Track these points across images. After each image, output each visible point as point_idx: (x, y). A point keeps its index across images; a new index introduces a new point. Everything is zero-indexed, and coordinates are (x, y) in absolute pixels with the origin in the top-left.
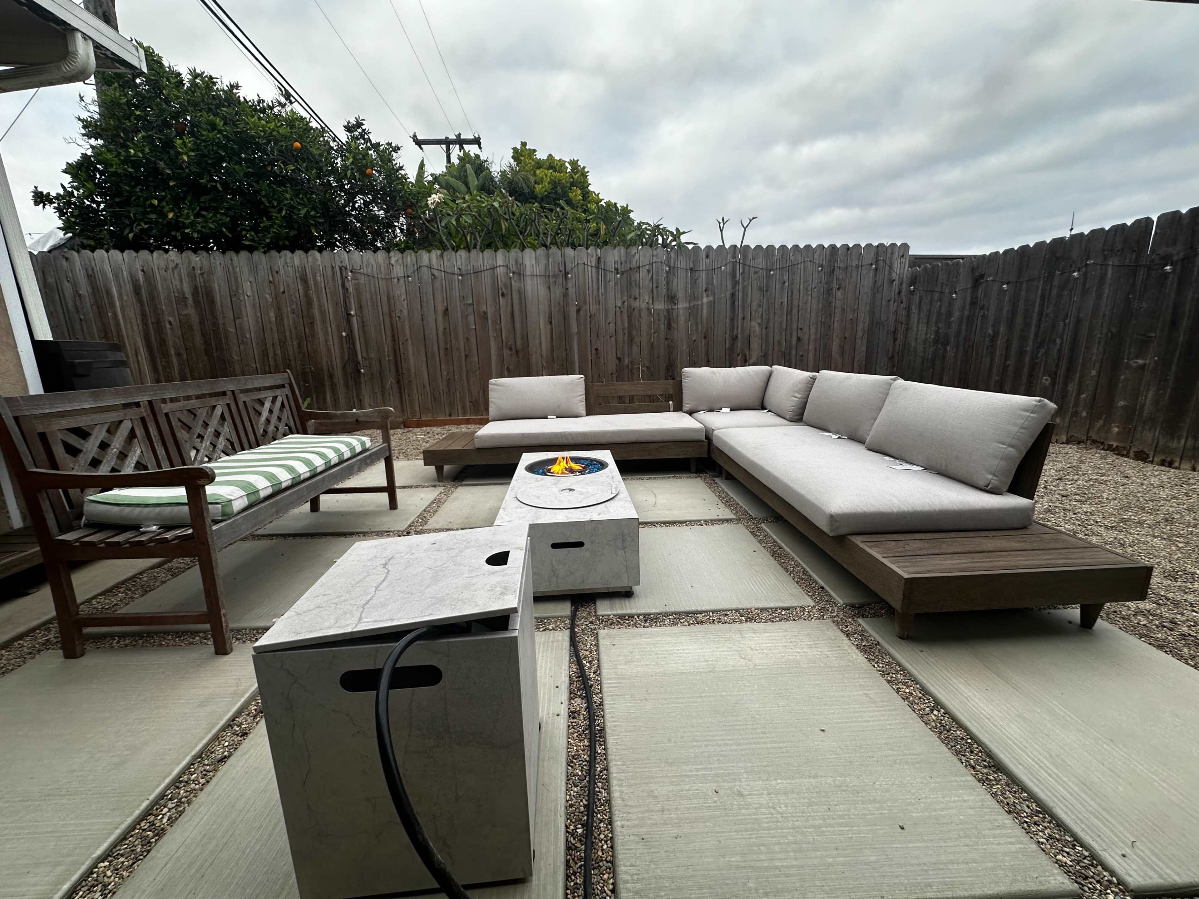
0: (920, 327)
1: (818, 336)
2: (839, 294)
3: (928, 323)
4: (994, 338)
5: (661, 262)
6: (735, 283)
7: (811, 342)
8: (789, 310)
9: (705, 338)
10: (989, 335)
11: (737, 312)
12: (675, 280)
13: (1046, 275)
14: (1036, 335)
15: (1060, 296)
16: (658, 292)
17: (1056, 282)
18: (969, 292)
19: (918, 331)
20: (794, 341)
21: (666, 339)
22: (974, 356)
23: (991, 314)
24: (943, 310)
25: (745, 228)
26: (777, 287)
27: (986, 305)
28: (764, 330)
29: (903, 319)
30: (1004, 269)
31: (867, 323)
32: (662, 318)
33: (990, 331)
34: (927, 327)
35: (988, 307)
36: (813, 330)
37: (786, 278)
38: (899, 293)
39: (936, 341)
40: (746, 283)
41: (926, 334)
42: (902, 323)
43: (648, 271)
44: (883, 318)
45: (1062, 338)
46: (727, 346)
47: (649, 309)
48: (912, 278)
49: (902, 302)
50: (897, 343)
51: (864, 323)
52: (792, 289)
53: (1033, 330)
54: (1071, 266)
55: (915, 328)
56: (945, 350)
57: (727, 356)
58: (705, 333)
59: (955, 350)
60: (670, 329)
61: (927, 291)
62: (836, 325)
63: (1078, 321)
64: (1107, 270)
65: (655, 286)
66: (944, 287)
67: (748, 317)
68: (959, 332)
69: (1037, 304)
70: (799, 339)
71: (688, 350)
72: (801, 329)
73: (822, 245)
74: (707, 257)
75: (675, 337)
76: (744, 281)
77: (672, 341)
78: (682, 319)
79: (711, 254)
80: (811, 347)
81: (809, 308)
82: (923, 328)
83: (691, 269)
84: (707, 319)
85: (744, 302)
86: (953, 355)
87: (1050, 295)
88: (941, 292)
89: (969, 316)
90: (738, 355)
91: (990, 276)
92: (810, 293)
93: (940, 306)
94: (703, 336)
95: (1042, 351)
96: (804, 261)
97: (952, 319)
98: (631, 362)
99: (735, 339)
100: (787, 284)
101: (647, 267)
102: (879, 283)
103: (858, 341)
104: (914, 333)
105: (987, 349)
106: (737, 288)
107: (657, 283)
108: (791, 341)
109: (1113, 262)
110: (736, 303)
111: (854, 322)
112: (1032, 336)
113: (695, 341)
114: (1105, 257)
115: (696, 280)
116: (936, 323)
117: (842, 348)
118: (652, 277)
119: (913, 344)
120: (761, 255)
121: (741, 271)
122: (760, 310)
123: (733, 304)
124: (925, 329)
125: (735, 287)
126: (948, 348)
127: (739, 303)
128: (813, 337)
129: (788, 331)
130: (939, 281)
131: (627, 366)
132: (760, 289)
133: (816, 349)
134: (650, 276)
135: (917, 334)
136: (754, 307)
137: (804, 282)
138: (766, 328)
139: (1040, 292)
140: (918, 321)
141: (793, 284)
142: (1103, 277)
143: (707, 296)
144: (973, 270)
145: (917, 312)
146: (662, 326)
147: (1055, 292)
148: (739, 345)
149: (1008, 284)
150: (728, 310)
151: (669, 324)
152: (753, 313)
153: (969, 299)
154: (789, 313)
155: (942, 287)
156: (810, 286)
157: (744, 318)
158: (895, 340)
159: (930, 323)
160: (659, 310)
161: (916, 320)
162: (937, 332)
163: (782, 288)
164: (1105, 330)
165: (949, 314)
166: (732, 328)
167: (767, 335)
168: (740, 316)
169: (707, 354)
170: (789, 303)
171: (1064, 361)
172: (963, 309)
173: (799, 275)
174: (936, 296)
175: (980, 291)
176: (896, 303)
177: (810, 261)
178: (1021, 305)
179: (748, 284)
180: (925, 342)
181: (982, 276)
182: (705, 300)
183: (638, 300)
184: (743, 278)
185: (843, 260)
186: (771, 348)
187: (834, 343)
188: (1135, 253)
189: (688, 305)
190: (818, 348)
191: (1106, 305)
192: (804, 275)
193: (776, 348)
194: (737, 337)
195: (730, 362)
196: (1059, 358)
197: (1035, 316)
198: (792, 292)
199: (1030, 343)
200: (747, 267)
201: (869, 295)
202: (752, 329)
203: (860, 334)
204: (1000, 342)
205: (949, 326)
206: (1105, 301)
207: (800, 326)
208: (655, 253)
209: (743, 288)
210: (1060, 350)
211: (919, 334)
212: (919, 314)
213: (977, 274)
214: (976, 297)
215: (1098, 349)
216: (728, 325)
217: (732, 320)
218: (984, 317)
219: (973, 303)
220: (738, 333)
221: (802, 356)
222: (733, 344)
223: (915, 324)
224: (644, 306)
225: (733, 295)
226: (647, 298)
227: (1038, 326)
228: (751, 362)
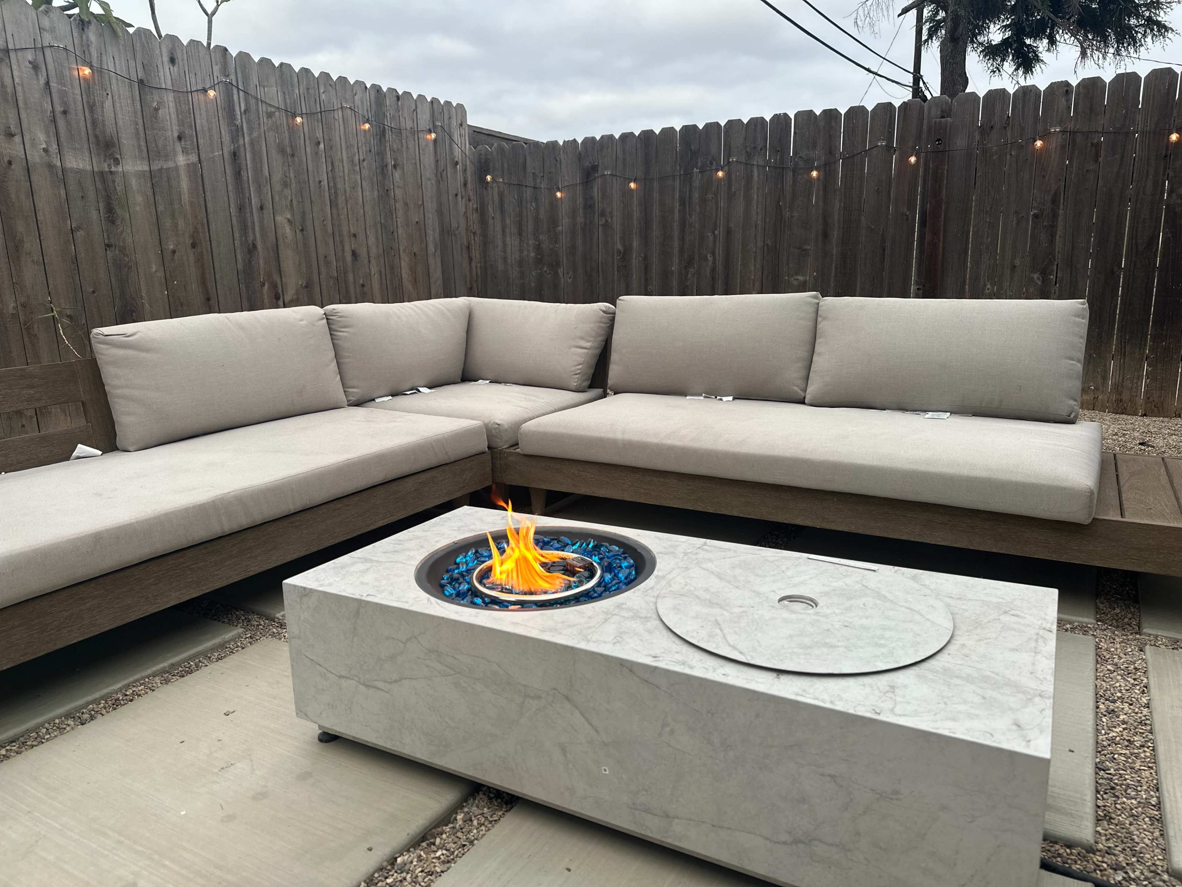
0: (508, 239)
1: (381, 250)
2: (397, 175)
3: (520, 234)
4: (625, 255)
5: (65, 49)
6: (236, 132)
7: (373, 261)
8: (333, 197)
9: (194, 246)
10: (619, 252)
11: (247, 195)
12: (108, 104)
13: (682, 172)
14: (682, 250)
15: (703, 201)
16: (68, 124)
17: (696, 183)
18: (579, 188)
19: (505, 245)
20: (349, 257)
21: (108, 246)
22: (601, 282)
23: (617, 222)
24: (542, 215)
25: (210, 17)
26: (308, 150)
27: (608, 210)
28: (299, 234)
29: (476, 227)
30: (624, 160)
31: (438, 231)
32: (91, 195)
33: (619, 246)
34: (521, 240)
35: (611, 212)
36: (372, 240)
37: (319, 134)
38: (465, 185)
39: (539, 261)
40: (255, 134)
41: (521, 251)
42: (474, 233)
43: (35, 67)
44: (454, 225)
45: (713, 254)
46: (240, 266)
47: (50, 166)
48: (480, 162)
49: (469, 200)
50: (473, 265)
51: (434, 230)
52: (330, 156)
53: (676, 244)
54: (711, 163)
55: (499, 243)
56: (556, 273)
57: (243, 286)
58: (192, 237)
59: (571, 273)
60: (113, 222)
61: (510, 184)
62: (400, 231)
63: (729, 232)
64: (752, 171)
65: (59, 109)
66: (538, 181)
67: (269, 205)
68: (573, 248)
69: (676, 211)
70: (354, 254)
71: (161, 274)
72: (355, 235)
73: (363, 83)
74: (172, 61)
75: (129, 240)
76: (251, 129)
77: (123, 250)
78: (139, 199)
79: (179, 55)
80: (374, 270)
81: (361, 198)
82: (512, 242)
83: (141, 82)
84: (191, 204)
85: (258, 170)
86: (570, 281)
87: (690, 198)
88: (535, 188)
89: (586, 224)
90: (263, 285)
91: (606, 169)
92: (357, 168)
93: (537, 209)
94: (189, 242)
95: (692, 270)
96: (342, 108)
97: (560, 228)
98: (24, 306)
99: (252, 249)
100: (322, 146)
101: (30, 56)
102: (442, 163)
103: (431, 260)
104: (500, 248)
105: (618, 271)
106: (241, 142)
107: (65, 103)
108: (344, 257)
109: (757, 162)
110: (244, 173)
111: (421, 227)
112: (676, 251)
113: (174, 252)
114: (749, 155)
115: (157, 110)
116: (534, 234)
117: (413, 270)
118: (47, 83)
119: (500, 267)
120: (272, 80)
121: (243, 109)
122: (287, 192)
123: (238, 174)
124: (517, 243)
125: (238, 141)
126: (560, 271)
127: (249, 174)
128: (374, 251)
129: (337, 238)
130: (529, 170)
131: (15, 316)
132: (282, 151)
133: (380, 272)
134: (42, 81)
135: (505, 252)
136: (277, 187)
137: (347, 147)
138: (302, 230)
139: (677, 196)
140: (504, 231)
141: (331, 148)
142: (749, 179)
143: (185, 151)
144: (580, 157)
145: (498, 215)
146: (94, 214)
147: (696, 195)
148: (261, 262)
149: (635, 181)
150: (230, 188)
151: (110, 210)
152: (277, 198)
153: (580, 201)
154: (333, 204)
155: (535, 179)
156: (357, 157)
157: (262, 208)
158: (470, 259)
159: (524, 234)
160: (79, 172)
161: (498, 228)
162: (538, 248)
163: (317, 153)
164: (760, 244)
165: (554, 221)
166: (244, 228)
167: (306, 245)
168: (255, 201)
169: (203, 281)
170: (332, 184)
171: (720, 282)
172: (573, 214)
173: (337, 131)
174: (528, 193)
175: (596, 189)
176: (464, 200)
177: (350, 108)
178: (656, 212)
179: (260, 135)
180: (521, 263)
181: (595, 168)
182: (181, 160)
183: (18, 139)
184: (249, 122)
185: (394, 117)
186: (315, 271)
187: (403, 263)
188: (779, 153)
189: (146, 168)
190: (383, 270)
191: (757, 214)
192: (345, 132)
193: (323, 270)
194: (254, 246)
195: (249, 299)
196: (713, 278)
197: (676, 225)
198: (332, 163)
199: (676, 260)
200: (252, 102)
201: (433, 182)
202: (280, 232)
203: (431, 248)
204: (635, 261)
205: (555, 238)
206: (755, 208)
207: (352, 231)
208: (46, 22)
209: (252, 143)
210: (713, 270)
211: (509, 251)
212: (503, 220)
213: (587, 164)
214: (592, 198)
215: (755, 266)
216: (234, 219)
217: (241, 209)
218: (606, 225)
219: (589, 206)
220: (255, 239)
221: (363, 286)
222: (250, 262)
223: (499, 236)
224: (35, 157)
225: (235, 155)
226: (41, 137)
227: (682, 239)
228: (288, 298)
